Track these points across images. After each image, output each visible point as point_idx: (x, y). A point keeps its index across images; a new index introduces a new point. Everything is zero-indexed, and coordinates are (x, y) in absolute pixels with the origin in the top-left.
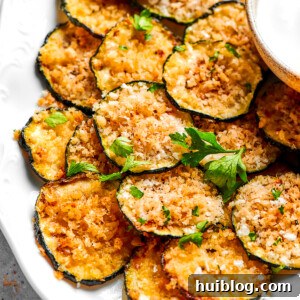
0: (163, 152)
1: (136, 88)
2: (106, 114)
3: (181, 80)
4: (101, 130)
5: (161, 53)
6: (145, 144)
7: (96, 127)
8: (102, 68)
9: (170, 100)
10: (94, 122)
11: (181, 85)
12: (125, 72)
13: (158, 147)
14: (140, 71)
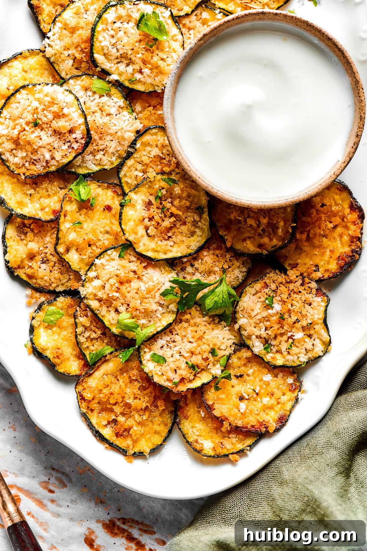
0: (160, 309)
1: (107, 257)
2: (95, 295)
3: (141, 231)
4: (97, 312)
5: (109, 208)
6: (143, 311)
7: (92, 311)
8: (68, 250)
9: (141, 257)
10: (88, 306)
11: (143, 236)
12: (90, 245)
13: (154, 307)
14: (101, 237)
